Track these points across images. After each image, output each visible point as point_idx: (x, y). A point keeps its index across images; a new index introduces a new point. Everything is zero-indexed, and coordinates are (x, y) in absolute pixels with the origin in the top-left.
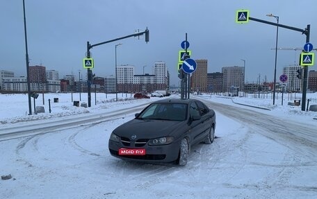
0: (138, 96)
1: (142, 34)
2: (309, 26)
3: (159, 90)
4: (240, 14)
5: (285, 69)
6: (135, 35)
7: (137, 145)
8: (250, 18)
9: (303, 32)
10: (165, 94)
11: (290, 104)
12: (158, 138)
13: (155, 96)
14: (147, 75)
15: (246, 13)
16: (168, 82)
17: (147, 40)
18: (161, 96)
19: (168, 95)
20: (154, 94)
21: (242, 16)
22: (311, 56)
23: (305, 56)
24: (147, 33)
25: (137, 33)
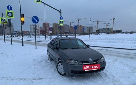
2: (61, 10)
8: (41, 2)
23: (61, 21)
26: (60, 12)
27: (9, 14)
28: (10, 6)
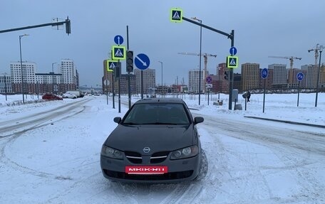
0: (48, 97)
1: (62, 23)
2: (233, 31)
3: (70, 90)
4: (174, 12)
5: (190, 73)
6: (53, 25)
7: (153, 161)
8: (183, 18)
9: (229, 36)
10: (79, 95)
11: (215, 104)
12: (181, 149)
13: (67, 97)
14: (52, 74)
15: (179, 13)
16: (78, 82)
17: (68, 31)
18: (75, 98)
19: (82, 96)
20: (65, 95)
21: (176, 15)
22: (235, 59)
23: (231, 59)
24: (68, 23)
25: (56, 22)
26: (231, 36)
27: (117, 53)
28: (120, 37)
